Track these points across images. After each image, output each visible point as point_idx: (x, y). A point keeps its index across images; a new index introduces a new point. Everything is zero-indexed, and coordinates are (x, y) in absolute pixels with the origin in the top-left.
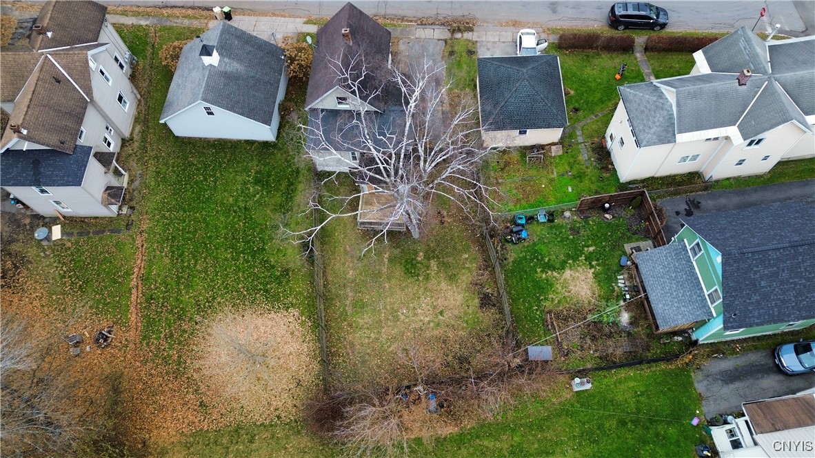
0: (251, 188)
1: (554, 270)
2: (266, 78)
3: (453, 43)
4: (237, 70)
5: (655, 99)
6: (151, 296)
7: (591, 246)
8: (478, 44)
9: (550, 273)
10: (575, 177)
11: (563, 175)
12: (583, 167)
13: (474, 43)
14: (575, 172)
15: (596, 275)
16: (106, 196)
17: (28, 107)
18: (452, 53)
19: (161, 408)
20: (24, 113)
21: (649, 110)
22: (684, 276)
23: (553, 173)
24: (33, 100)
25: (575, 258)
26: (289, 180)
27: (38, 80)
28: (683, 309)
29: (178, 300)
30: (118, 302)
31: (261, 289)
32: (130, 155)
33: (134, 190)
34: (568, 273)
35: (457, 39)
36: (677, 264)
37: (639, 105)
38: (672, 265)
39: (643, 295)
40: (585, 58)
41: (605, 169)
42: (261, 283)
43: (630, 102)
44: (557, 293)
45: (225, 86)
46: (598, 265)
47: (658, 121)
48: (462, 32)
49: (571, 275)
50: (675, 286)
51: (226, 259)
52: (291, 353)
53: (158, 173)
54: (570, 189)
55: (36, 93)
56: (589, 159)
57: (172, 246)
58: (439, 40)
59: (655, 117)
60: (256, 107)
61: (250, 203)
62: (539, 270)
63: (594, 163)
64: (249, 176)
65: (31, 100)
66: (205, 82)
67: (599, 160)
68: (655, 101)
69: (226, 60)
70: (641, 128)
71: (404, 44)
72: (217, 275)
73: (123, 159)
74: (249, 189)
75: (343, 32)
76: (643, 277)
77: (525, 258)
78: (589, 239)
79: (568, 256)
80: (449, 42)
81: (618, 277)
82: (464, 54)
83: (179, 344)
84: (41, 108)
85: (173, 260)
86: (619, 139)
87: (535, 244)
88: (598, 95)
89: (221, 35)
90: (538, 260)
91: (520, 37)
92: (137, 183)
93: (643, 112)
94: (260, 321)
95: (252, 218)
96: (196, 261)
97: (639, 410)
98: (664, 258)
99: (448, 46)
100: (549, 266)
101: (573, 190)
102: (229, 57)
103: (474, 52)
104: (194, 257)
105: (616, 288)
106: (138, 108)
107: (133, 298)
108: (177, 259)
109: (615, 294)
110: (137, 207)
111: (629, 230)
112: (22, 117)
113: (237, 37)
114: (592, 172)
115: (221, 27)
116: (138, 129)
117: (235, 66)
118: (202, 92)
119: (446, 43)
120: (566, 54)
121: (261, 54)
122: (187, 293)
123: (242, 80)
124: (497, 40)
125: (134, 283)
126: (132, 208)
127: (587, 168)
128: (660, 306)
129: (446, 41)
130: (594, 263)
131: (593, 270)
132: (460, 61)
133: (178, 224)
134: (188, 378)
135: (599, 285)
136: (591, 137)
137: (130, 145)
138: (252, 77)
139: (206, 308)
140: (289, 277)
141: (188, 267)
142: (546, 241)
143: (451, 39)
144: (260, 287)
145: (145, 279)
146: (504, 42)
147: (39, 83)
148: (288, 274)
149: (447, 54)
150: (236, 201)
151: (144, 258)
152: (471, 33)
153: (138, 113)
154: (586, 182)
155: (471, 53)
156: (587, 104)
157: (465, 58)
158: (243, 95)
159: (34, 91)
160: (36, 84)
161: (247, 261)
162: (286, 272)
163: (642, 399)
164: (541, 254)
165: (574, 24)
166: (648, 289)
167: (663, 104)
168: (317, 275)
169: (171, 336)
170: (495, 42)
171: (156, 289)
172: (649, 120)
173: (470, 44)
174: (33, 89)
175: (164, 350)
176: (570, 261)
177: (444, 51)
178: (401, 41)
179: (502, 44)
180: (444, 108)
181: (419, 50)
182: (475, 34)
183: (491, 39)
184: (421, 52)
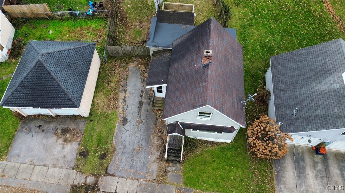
3: (99, 170)
8: (72, 165)
13: (76, 167)
18: (103, 157)
35: (93, 175)
48: (85, 184)
54: (51, 32)
58: (113, 175)
71: (152, 172)
80: (103, 172)
82: (91, 153)
99: (105, 165)
103: (80, 155)
119: (107, 169)
124: (51, 170)
129: (107, 173)
132: (98, 145)
143: (100, 175)
149: (109, 156)
152: (76, 183)
155: (83, 154)
170: (54, 166)
173: (80, 167)
177: (111, 160)
178: (155, 176)
179: (48, 163)
180: (124, 94)
181: (136, 161)
182: (71, 182)
183: (56, 170)
184: (135, 159)
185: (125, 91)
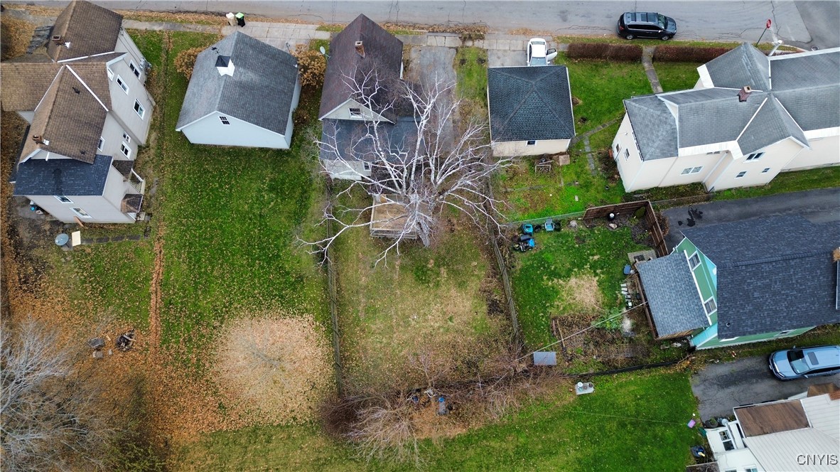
0: (266, 196)
1: (560, 278)
2: (280, 87)
3: (464, 51)
4: (252, 79)
5: (659, 113)
6: (170, 301)
7: (596, 254)
8: (489, 53)
9: (556, 280)
10: (581, 186)
11: (570, 184)
12: (590, 177)
13: (485, 51)
14: (581, 182)
15: (600, 283)
16: (125, 203)
17: (50, 118)
18: (463, 62)
19: (182, 410)
20: (46, 124)
21: (654, 124)
22: (683, 286)
23: (560, 183)
24: (54, 111)
25: (580, 267)
26: (302, 187)
27: (58, 91)
28: (681, 317)
29: (196, 305)
30: (138, 307)
31: (276, 295)
32: (147, 162)
33: (151, 197)
34: (573, 281)
35: (468, 47)
36: (677, 274)
37: (643, 119)
38: (672, 275)
39: (644, 303)
40: (594, 67)
41: (611, 178)
42: (276, 289)
43: (635, 116)
44: (563, 300)
45: (240, 95)
46: (603, 273)
47: (662, 135)
48: (473, 41)
49: (576, 283)
50: (674, 295)
51: (242, 266)
52: (306, 357)
53: (174, 180)
54: (577, 199)
55: (57, 104)
56: (596, 169)
57: (189, 253)
58: (450, 48)
59: (658, 131)
60: (271, 116)
61: (265, 211)
62: (545, 278)
63: (601, 173)
64: (264, 183)
65: (52, 111)
66: (220, 92)
67: (606, 169)
68: (659, 116)
69: (241, 70)
70: (645, 142)
71: (415, 51)
72: (233, 281)
73: (140, 166)
74: (264, 197)
75: (356, 44)
76: (644, 286)
77: (532, 266)
78: (594, 248)
79: (574, 264)
80: (460, 50)
81: (622, 285)
82: (475, 62)
83: (198, 348)
84: (62, 119)
85: (191, 267)
86: (625, 151)
87: (542, 253)
88: (606, 105)
89: (236, 45)
90: (544, 268)
91: (530, 47)
92: (154, 190)
93: (647, 126)
94: (275, 326)
95: (266, 225)
96: (213, 267)
97: (638, 413)
98: (665, 268)
99: (459, 55)
100: (554, 274)
101: (579, 199)
102: (244, 67)
103: (485, 61)
104: (211, 263)
105: (619, 296)
106: (153, 115)
107: (153, 303)
108: (194, 265)
109: (618, 301)
110: (155, 214)
111: (632, 239)
112: (44, 128)
113: (251, 46)
114: (598, 182)
115: (236, 37)
116: (154, 135)
117: (250, 76)
118: (218, 103)
119: (457, 51)
120: (575, 63)
121: (275, 63)
122: (205, 298)
123: (257, 89)
124: (507, 48)
125: (152, 289)
126: (150, 215)
127: (594, 177)
128: (660, 314)
129: (457, 49)
130: (598, 271)
131: (597, 278)
132: (471, 69)
133: (195, 230)
134: (207, 381)
135: (603, 292)
136: (598, 146)
137: (146, 152)
138: (267, 87)
139: (223, 314)
140: (304, 283)
141: (205, 273)
142: (552, 249)
143: (462, 47)
144: (275, 292)
145: (163, 284)
146: (514, 51)
147: (60, 93)
148: (302, 280)
149: (458, 62)
150: (252, 208)
151: (162, 264)
152: (481, 41)
153: (154, 120)
154: (593, 192)
155: (482, 61)
156: (595, 114)
157: (476, 66)
158: (258, 105)
159: (54, 102)
160: (57, 95)
161: (263, 268)
162: (300, 279)
163: (641, 402)
164: (547, 263)
165: (584, 33)
166: (649, 298)
167: (666, 118)
168: (331, 281)
169: (190, 340)
170: (505, 51)
171: (174, 294)
172: (652, 133)
173: (481, 52)
174: (53, 100)
175: (183, 353)
176: (576, 270)
177: (455, 59)
178: (413, 49)
179: (512, 53)
180: (455, 117)
181: (431, 58)
182: (486, 42)
183: (501, 47)
184: (432, 60)
185: (454, 122)
